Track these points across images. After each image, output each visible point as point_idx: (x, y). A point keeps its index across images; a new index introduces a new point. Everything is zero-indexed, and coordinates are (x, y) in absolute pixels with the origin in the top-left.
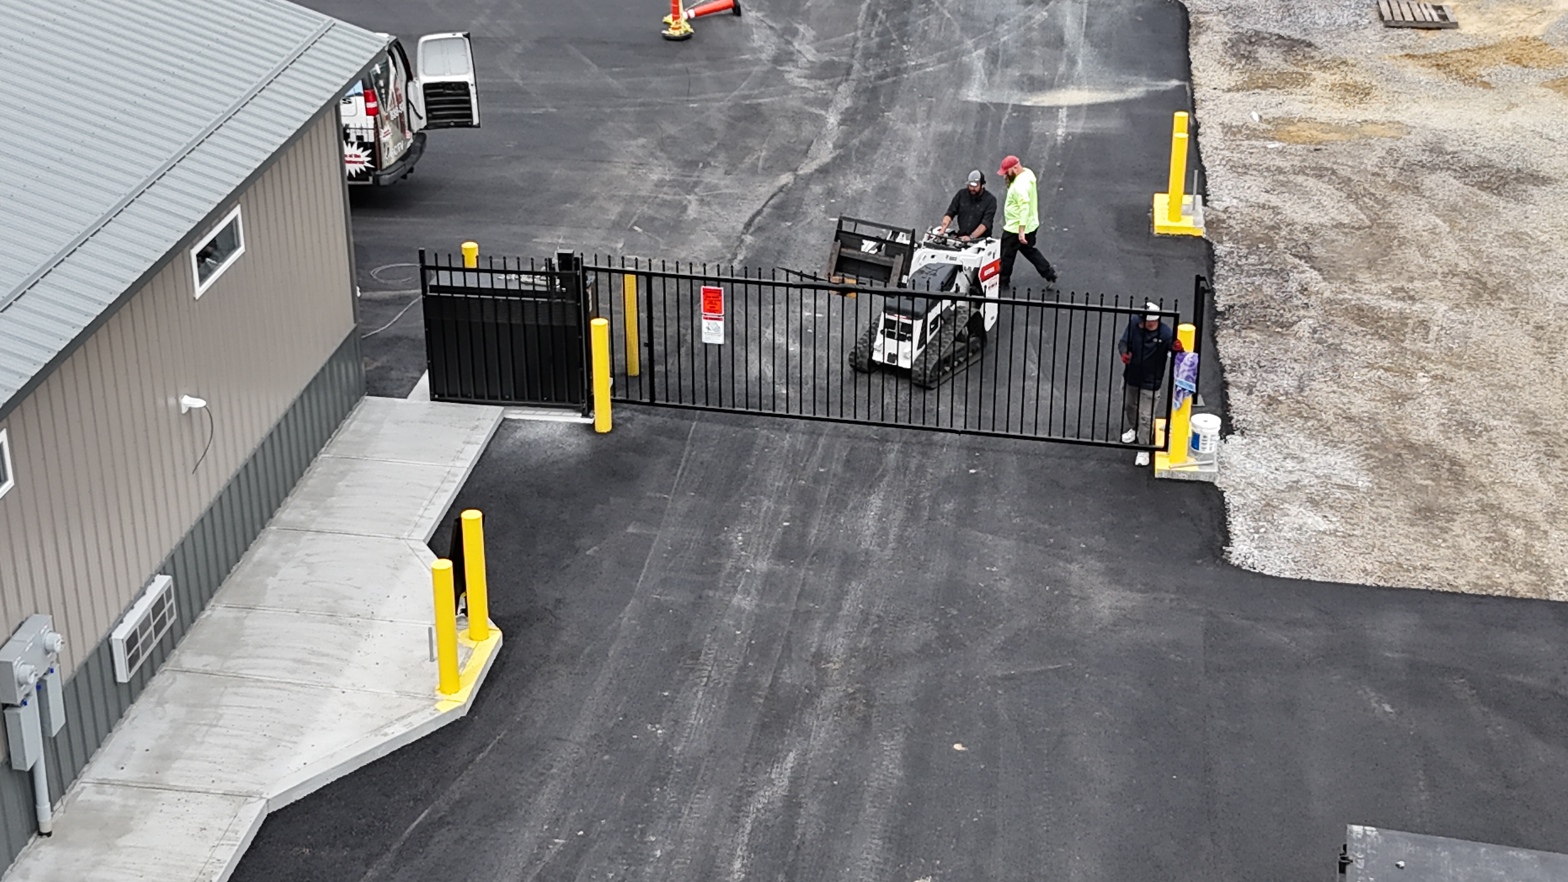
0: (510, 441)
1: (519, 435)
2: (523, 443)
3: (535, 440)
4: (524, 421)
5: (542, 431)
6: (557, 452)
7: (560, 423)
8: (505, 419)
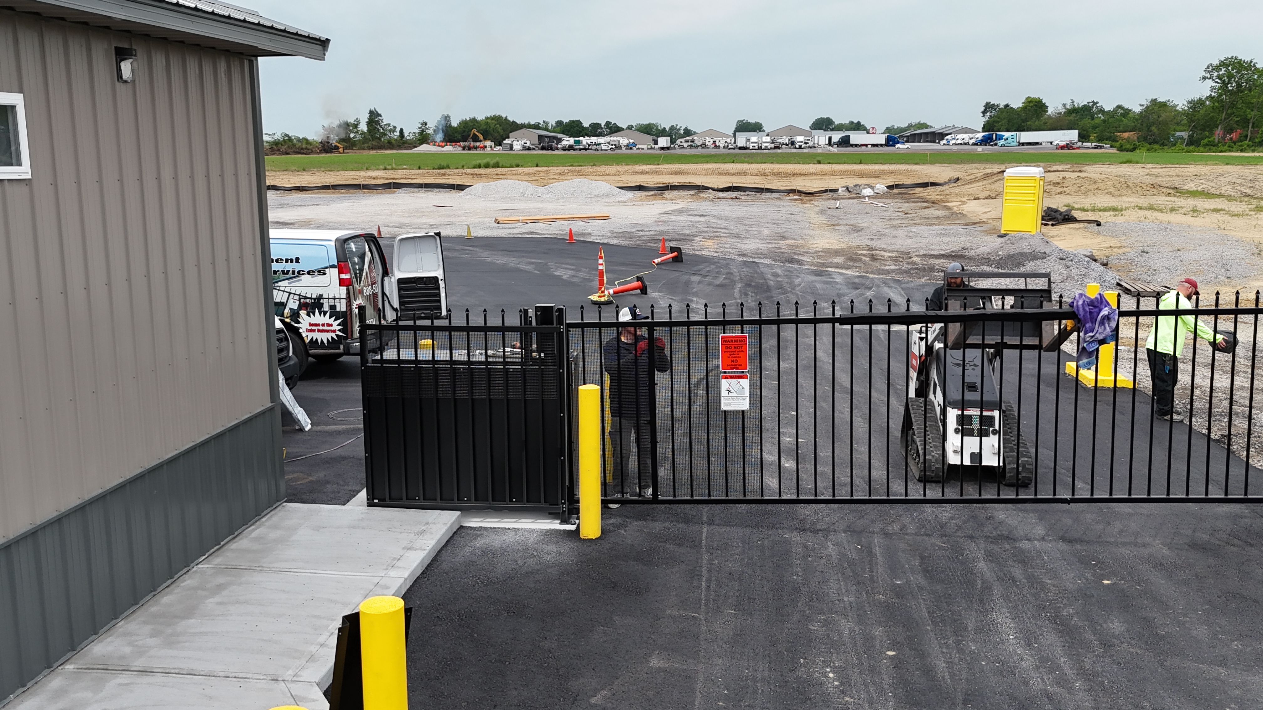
0: (468, 549)
1: (479, 543)
2: (485, 552)
3: (501, 548)
4: (486, 529)
5: (510, 538)
6: (531, 561)
7: (533, 530)
8: (462, 527)
